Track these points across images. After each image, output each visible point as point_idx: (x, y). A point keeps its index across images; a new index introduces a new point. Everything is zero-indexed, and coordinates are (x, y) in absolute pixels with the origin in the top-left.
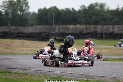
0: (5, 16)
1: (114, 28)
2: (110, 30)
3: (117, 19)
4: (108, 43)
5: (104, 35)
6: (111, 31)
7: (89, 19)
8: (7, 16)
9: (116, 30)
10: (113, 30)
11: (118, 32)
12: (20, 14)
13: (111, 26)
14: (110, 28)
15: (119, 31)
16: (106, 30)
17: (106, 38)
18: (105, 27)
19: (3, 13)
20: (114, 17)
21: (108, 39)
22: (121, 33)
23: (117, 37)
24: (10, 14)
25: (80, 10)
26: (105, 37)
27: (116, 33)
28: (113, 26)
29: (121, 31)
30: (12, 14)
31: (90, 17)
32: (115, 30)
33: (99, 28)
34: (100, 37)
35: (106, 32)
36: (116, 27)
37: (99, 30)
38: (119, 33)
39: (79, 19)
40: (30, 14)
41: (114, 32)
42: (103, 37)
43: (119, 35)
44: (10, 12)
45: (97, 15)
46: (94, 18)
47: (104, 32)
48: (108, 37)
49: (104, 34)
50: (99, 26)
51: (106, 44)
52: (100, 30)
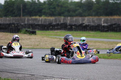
1: (84, 20)
2: (80, 22)
3: (80, 11)
4: (78, 34)
5: (73, 27)
6: (81, 23)
9: (86, 22)
10: (82, 22)
11: (87, 24)
13: (80, 18)
14: (80, 20)
15: (89, 23)
16: (76, 22)
17: (76, 30)
18: (75, 18)
20: (78, 8)
21: (78, 31)
22: (91, 25)
23: (87, 28)
25: (44, 2)
26: (74, 28)
27: (86, 25)
28: (82, 18)
29: (90, 23)
31: (54, 8)
32: (84, 22)
33: (68, 20)
34: (70, 28)
35: (76, 23)
36: (86, 18)
37: (68, 22)
38: (89, 25)
39: (43, 11)
41: (84, 24)
42: (73, 28)
43: (88, 27)
45: (62, 6)
46: (58, 9)
47: (73, 24)
48: (77, 28)
49: (74, 25)
50: (69, 18)
51: (77, 35)
52: (70, 22)
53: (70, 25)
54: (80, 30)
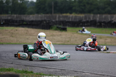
0: (6, 5)
1: (113, 17)
2: (108, 19)
3: (109, 8)
4: (107, 31)
6: (110, 20)
7: (83, 7)
8: (7, 4)
9: (114, 19)
12: (20, 2)
13: (109, 16)
16: (105, 19)
17: (105, 27)
18: (104, 16)
19: (4, 2)
20: (106, 6)
21: (107, 28)
23: (115, 25)
24: (10, 2)
26: (103, 25)
27: (115, 22)
28: (111, 15)
30: (13, 2)
31: (84, 6)
33: (98, 17)
34: (99, 25)
35: (105, 21)
36: (115, 16)
37: (98, 19)
39: (74, 8)
40: (29, 3)
41: (113, 21)
44: (10, 1)
45: (91, 4)
46: (88, 7)
47: (103, 21)
48: (106, 25)
50: (98, 15)
53: (99, 22)
54: (109, 27)
